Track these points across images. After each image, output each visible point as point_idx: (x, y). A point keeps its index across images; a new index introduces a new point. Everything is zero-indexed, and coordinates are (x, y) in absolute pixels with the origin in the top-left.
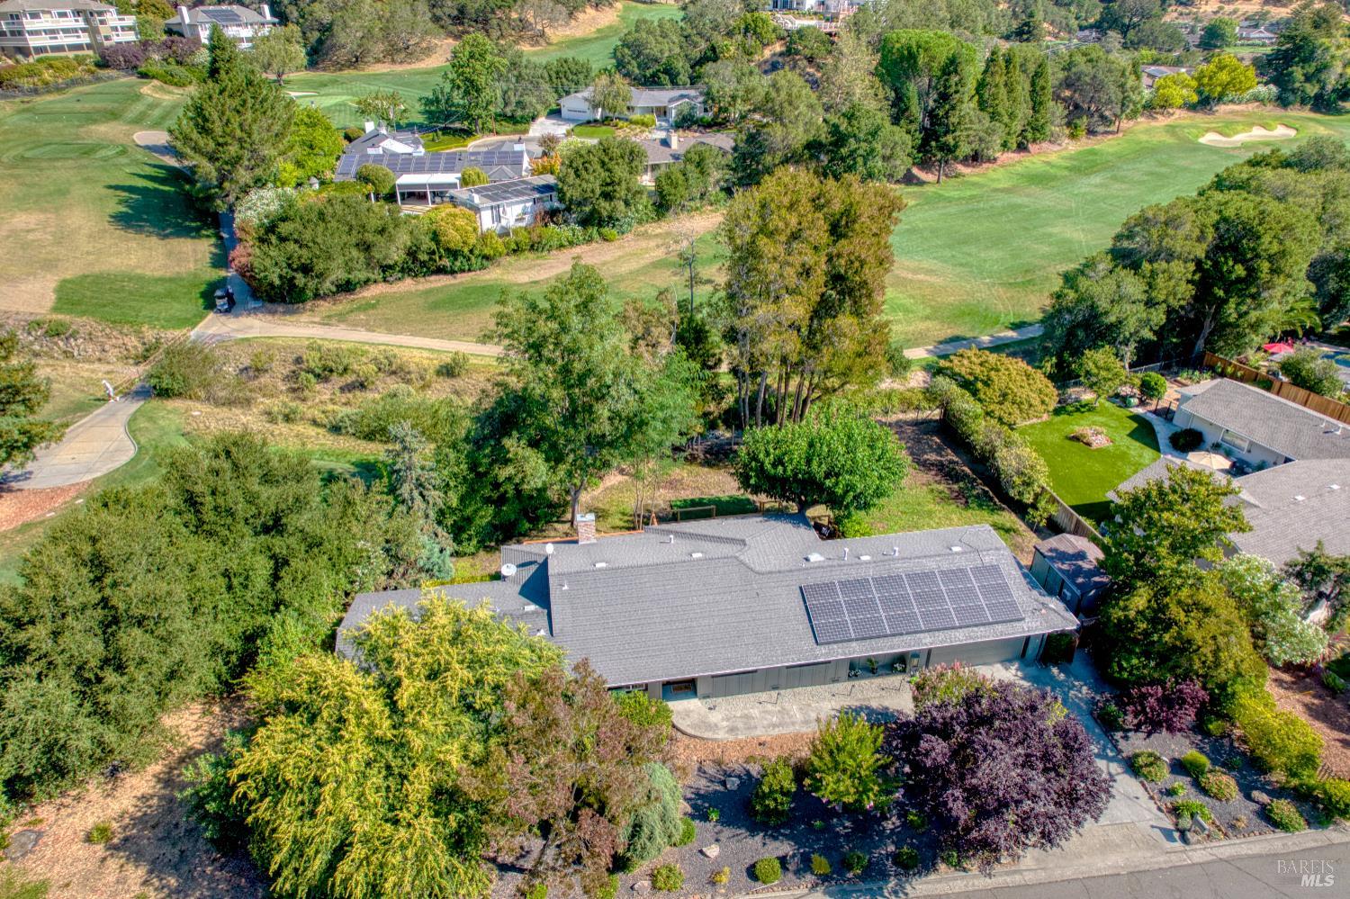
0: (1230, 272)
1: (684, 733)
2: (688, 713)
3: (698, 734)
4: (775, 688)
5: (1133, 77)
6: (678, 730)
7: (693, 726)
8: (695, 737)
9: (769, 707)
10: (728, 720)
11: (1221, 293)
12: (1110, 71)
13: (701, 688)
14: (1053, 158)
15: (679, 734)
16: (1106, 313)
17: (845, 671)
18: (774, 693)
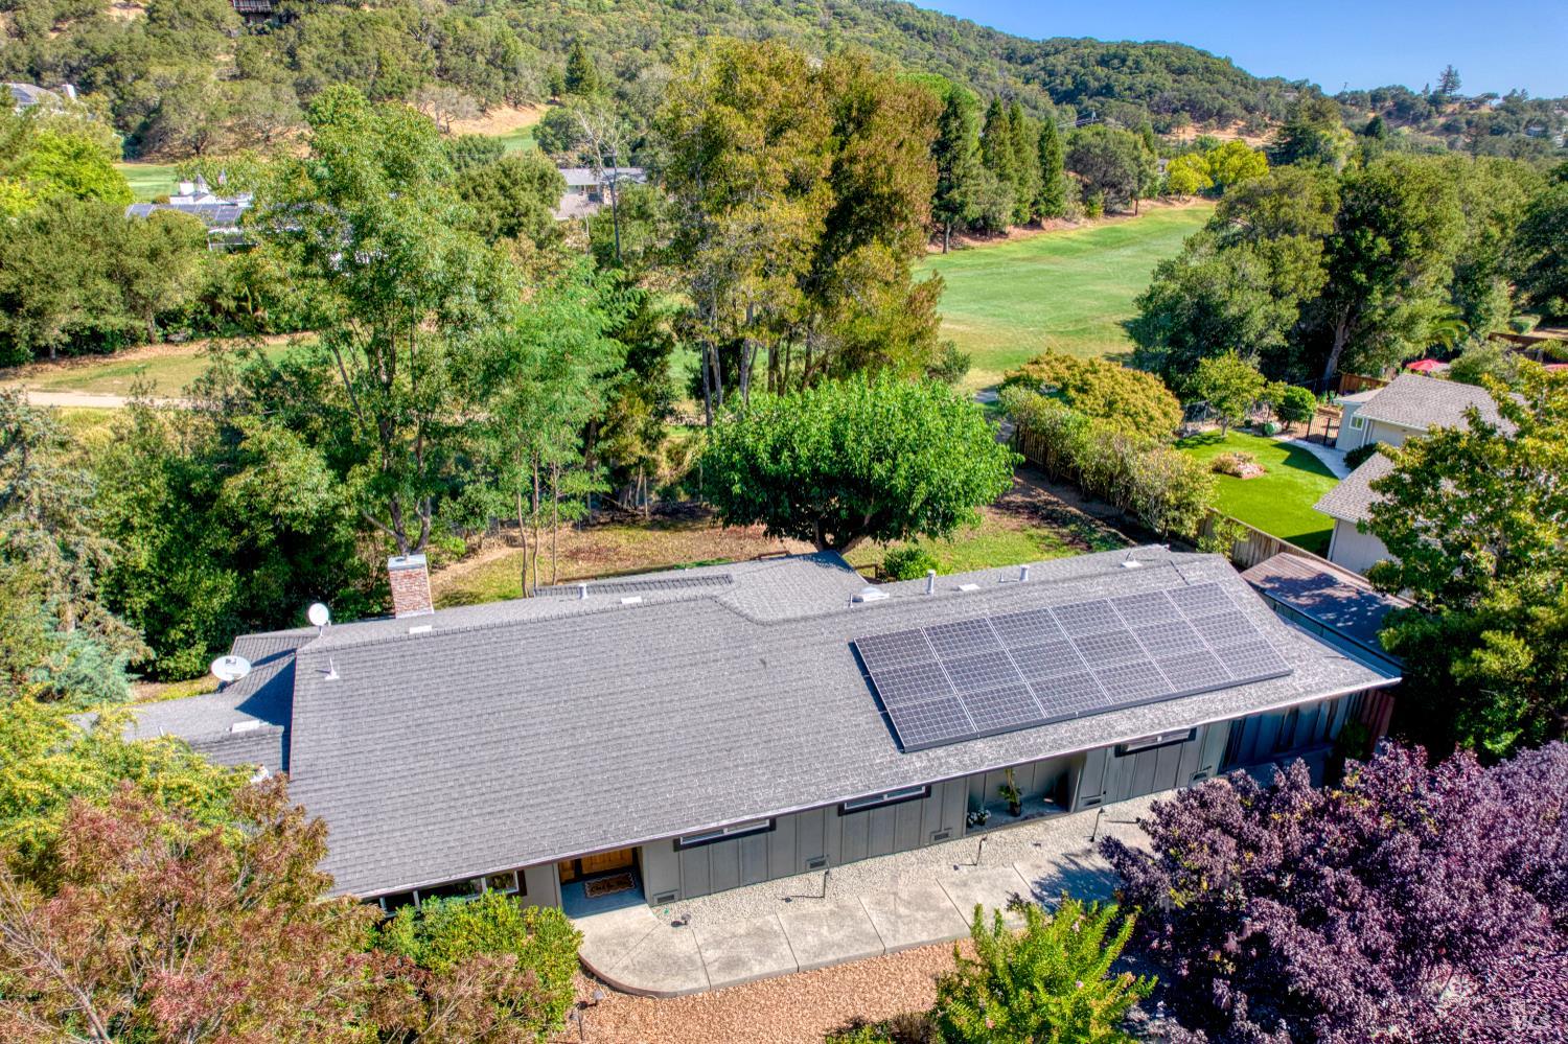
0: (1371, 249)
1: (614, 987)
2: (623, 939)
3: (649, 986)
4: (816, 865)
5: (1146, 150)
6: (602, 981)
7: (641, 968)
8: (642, 993)
9: (810, 906)
10: (718, 944)
11: (1363, 278)
12: (1121, 142)
13: (654, 875)
14: (1072, 234)
15: (603, 993)
16: (1224, 303)
17: (957, 815)
18: (817, 877)
